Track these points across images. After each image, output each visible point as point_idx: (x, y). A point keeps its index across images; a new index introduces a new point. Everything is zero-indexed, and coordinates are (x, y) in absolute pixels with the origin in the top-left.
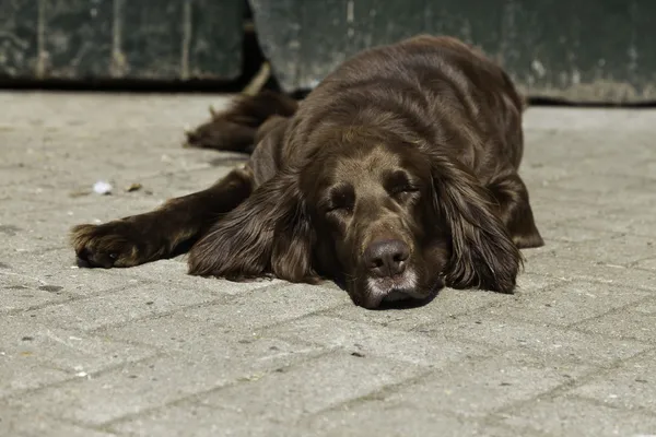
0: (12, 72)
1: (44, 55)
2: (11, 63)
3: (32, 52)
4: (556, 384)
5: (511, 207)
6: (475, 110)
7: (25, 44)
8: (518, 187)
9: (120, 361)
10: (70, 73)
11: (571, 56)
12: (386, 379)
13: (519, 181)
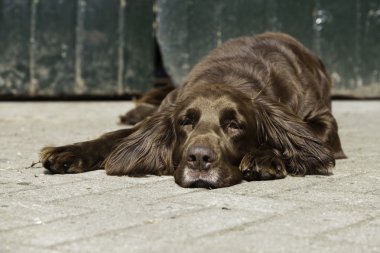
0: (15, 92)
1: (34, 81)
2: (14, 86)
3: (27, 80)
4: (361, 219)
5: (327, 131)
6: (300, 71)
7: (22, 75)
8: (330, 120)
9: (65, 215)
10: (50, 92)
11: (356, 69)
12: (245, 220)
13: (331, 116)
